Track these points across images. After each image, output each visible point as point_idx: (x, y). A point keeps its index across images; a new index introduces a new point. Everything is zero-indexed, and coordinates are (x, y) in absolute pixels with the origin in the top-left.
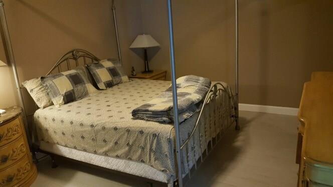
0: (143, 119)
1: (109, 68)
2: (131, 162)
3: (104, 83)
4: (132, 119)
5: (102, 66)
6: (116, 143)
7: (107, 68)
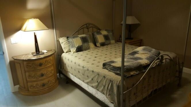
0: (107, 69)
1: (104, 35)
2: (98, 92)
3: (100, 43)
4: (102, 68)
5: (101, 34)
6: (92, 79)
7: (103, 35)
